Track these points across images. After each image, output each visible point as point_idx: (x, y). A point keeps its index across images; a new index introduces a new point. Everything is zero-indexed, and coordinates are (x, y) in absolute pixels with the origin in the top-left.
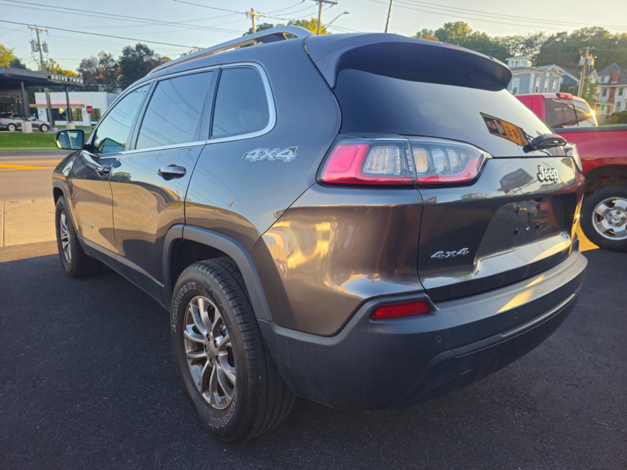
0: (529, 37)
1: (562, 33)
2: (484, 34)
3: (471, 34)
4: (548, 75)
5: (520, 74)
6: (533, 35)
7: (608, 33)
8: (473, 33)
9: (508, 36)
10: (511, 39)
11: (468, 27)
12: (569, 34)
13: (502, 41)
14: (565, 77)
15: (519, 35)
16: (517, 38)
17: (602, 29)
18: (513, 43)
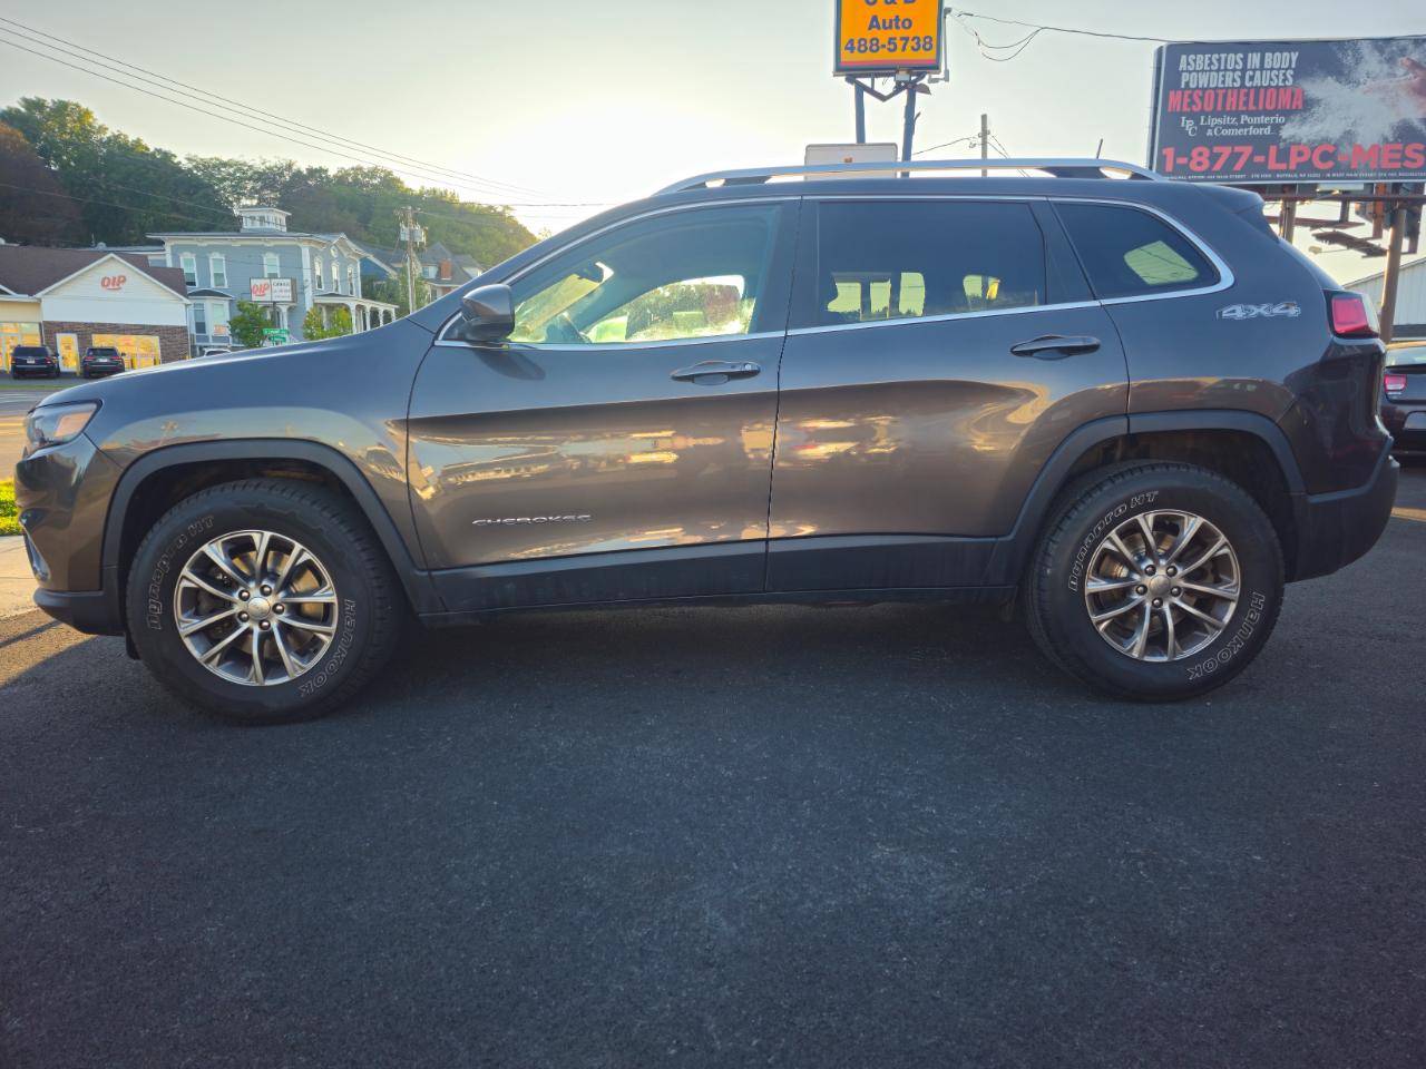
0: (263, 167)
1: (316, 170)
2: (138, 142)
3: (105, 137)
4: (333, 253)
5: (275, 246)
6: (272, 165)
7: (402, 183)
8: (109, 134)
9: (217, 159)
10: (225, 165)
11: (95, 120)
12: (332, 173)
13: (204, 166)
14: (364, 262)
15: (241, 160)
16: (239, 166)
17: (390, 173)
18: (229, 174)
